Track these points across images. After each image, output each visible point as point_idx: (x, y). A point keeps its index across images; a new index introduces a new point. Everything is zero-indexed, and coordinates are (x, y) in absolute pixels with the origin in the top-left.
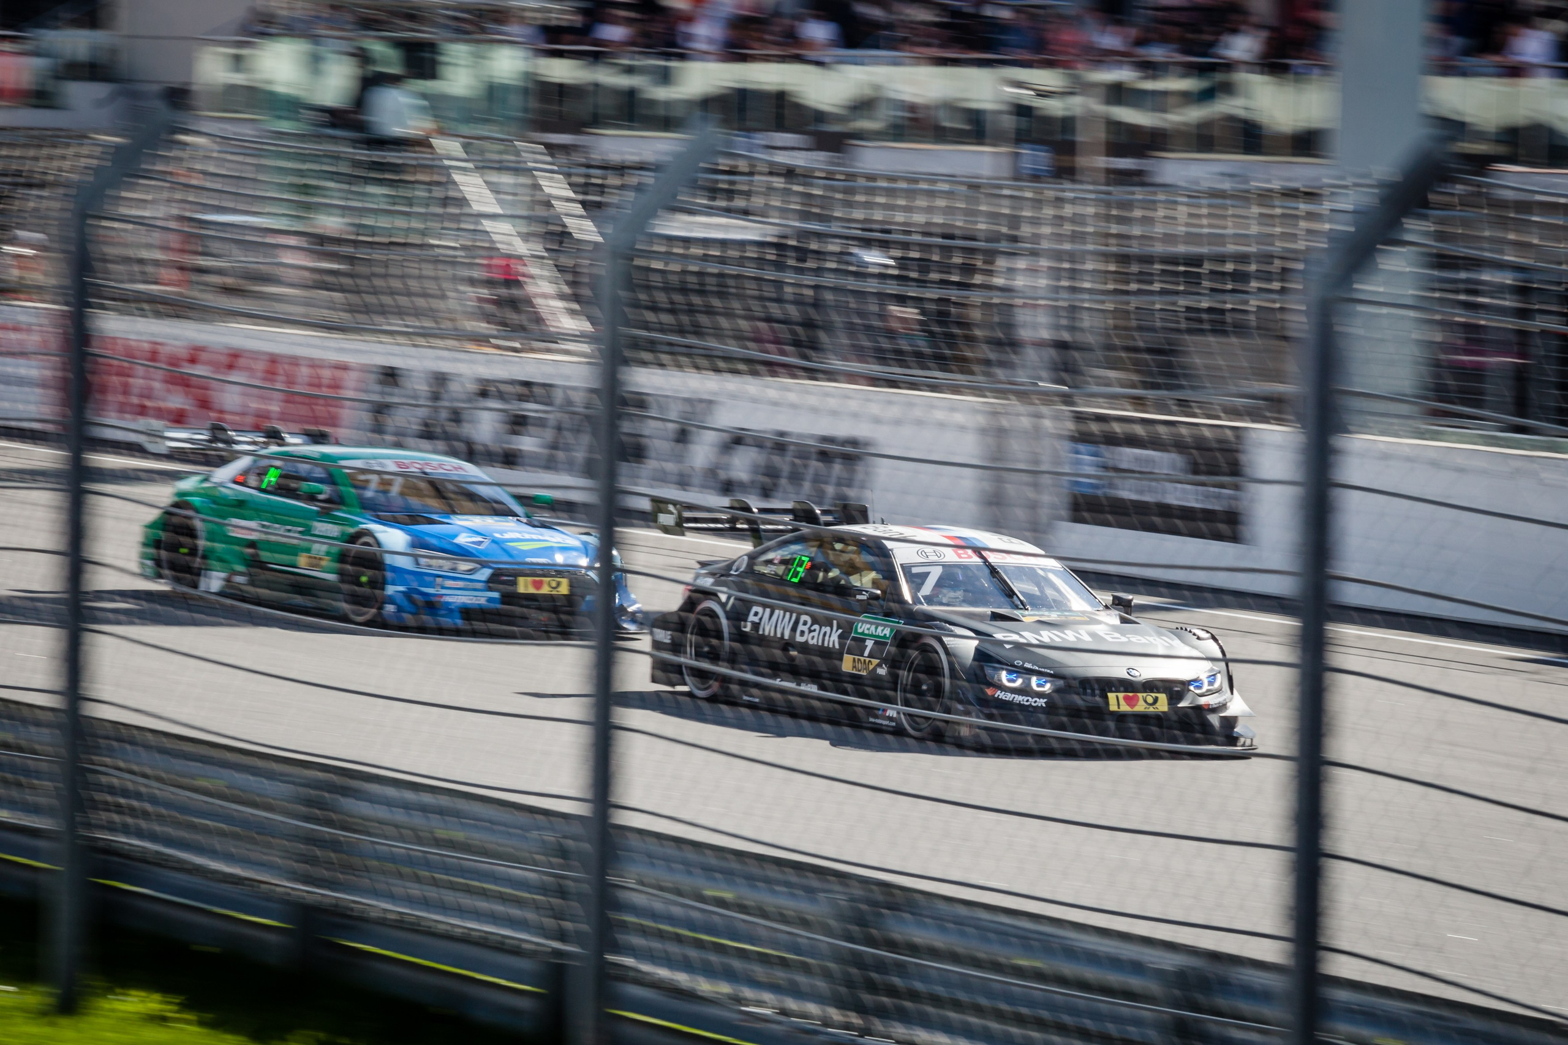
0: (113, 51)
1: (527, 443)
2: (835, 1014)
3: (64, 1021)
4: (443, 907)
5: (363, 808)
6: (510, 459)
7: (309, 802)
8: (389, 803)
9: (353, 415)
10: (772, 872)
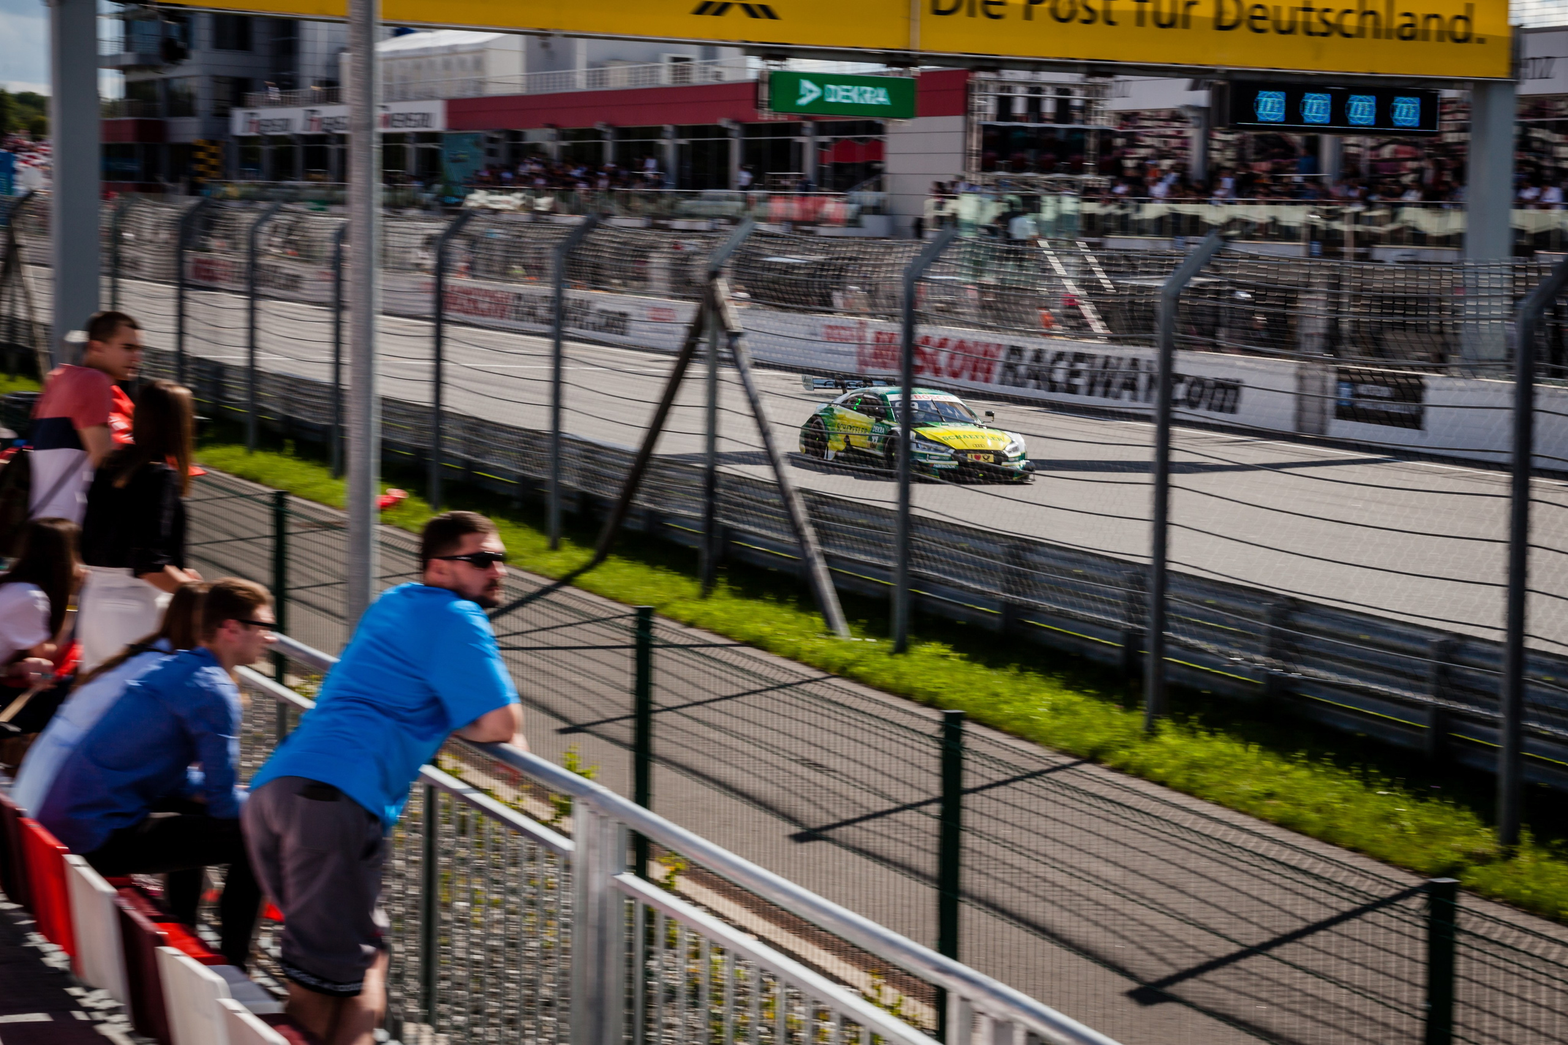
0: (884, 201)
1: (1078, 381)
2: (1274, 661)
3: (900, 656)
4: (1081, 607)
5: (1043, 560)
6: (1072, 389)
7: (1012, 555)
8: (1054, 557)
9: (998, 369)
10: (1245, 594)
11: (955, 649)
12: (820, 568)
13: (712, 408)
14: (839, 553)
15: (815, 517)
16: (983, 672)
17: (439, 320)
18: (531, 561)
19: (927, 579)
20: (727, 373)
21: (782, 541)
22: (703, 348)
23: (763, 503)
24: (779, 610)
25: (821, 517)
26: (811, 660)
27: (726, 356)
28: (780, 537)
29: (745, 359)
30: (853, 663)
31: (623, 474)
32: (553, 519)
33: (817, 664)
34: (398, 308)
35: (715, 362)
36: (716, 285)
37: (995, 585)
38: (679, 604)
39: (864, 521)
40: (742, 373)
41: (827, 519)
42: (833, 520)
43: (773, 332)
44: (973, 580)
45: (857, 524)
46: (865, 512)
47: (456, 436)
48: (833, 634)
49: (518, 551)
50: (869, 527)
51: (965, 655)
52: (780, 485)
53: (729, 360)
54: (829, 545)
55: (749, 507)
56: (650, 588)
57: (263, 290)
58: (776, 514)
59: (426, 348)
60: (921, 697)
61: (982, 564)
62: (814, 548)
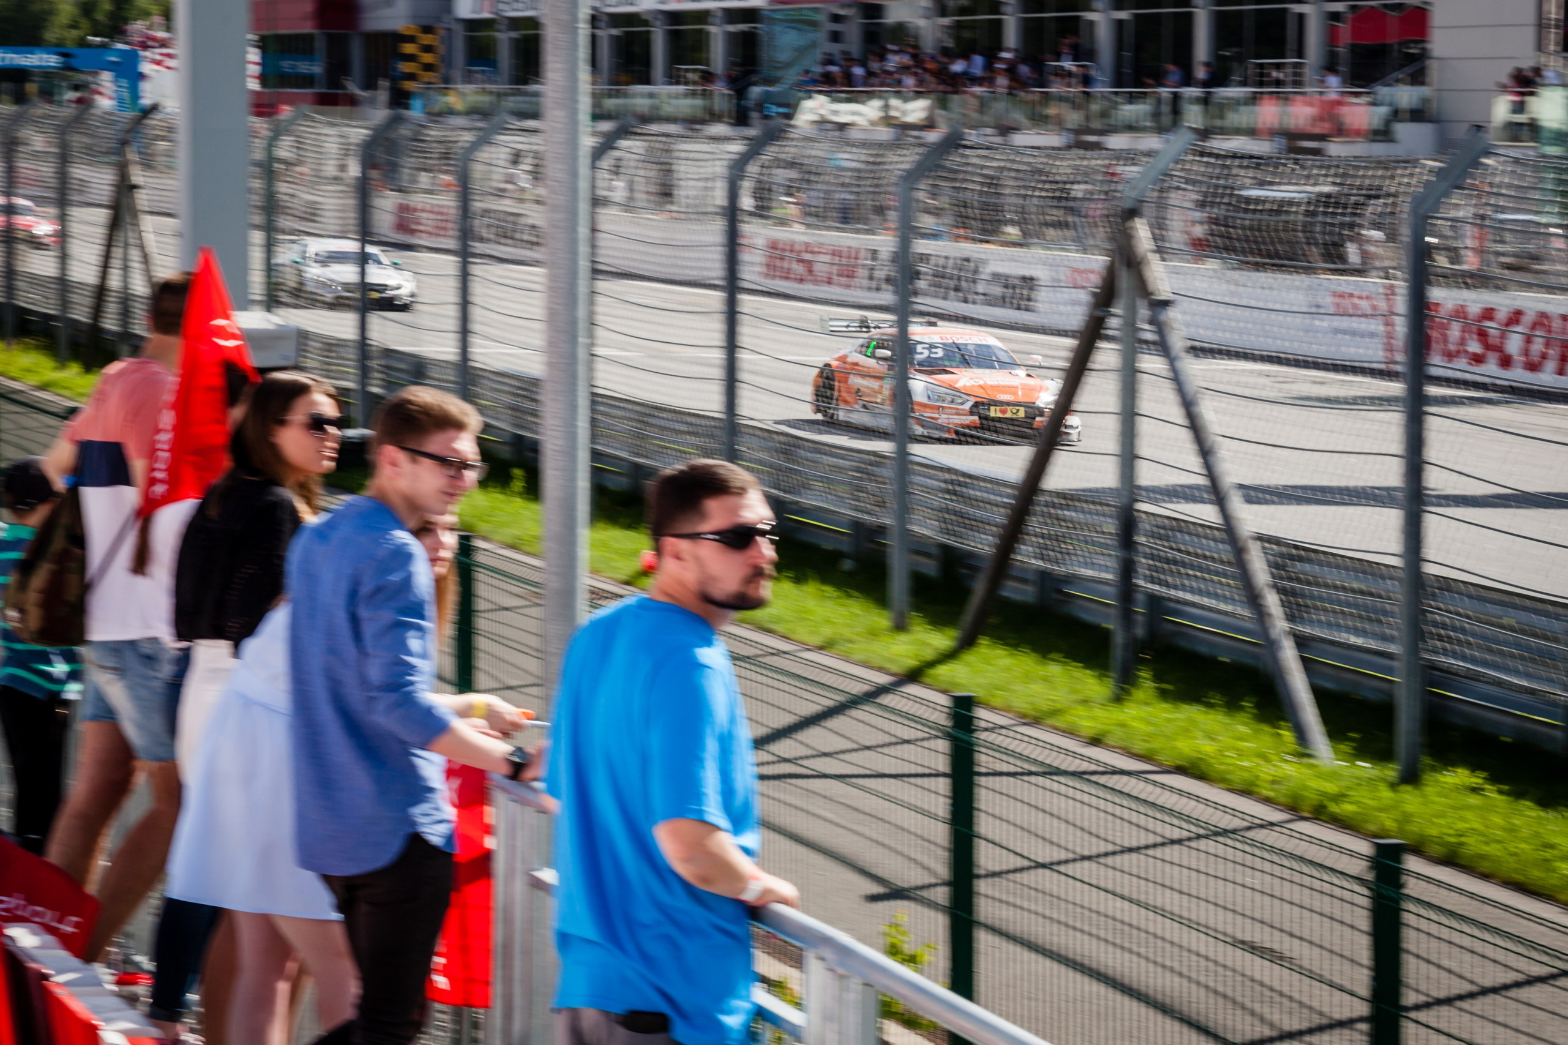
11: (1494, 779)
12: (1289, 655)
13: (1129, 415)
14: (1317, 632)
15: (1281, 578)
16: (1533, 814)
17: (732, 286)
18: (863, 649)
19: (1448, 671)
20: (1151, 363)
21: (1233, 615)
22: (1114, 323)
23: (1205, 557)
24: (1227, 720)
25: (1290, 579)
26: (1271, 794)
27: (1149, 337)
28: (1229, 608)
29: (1177, 342)
30: (1339, 798)
31: (1000, 517)
32: (898, 584)
33: (1282, 800)
34: (672, 271)
35: (1133, 346)
36: (1132, 228)
37: (1551, 681)
38: (1081, 711)
39: (1355, 585)
40: (1171, 360)
41: (1299, 581)
42: (1309, 583)
43: (1218, 299)
44: (1516, 673)
45: (1344, 589)
46: (1355, 570)
47: (760, 462)
48: (1309, 756)
49: (846, 633)
50: (1362, 592)
51: (1505, 788)
52: (1229, 529)
53: (1154, 343)
54: (1302, 621)
55: (1184, 564)
56: (1037, 688)
57: (479, 247)
58: (1225, 576)
59: (714, 330)
60: (1436, 850)
61: (1529, 649)
62: (1280, 624)
